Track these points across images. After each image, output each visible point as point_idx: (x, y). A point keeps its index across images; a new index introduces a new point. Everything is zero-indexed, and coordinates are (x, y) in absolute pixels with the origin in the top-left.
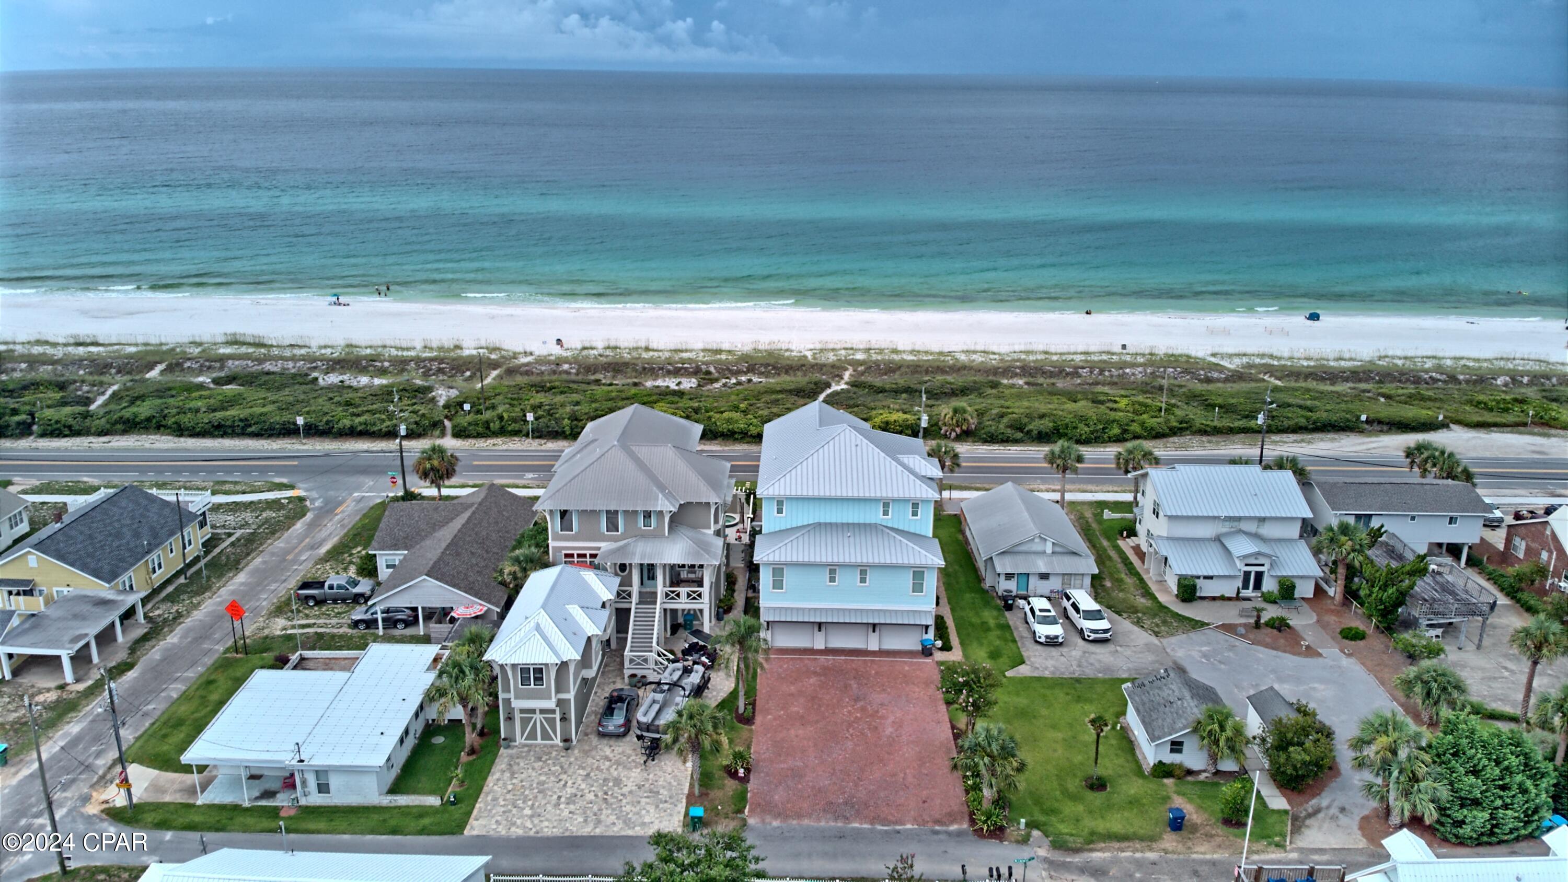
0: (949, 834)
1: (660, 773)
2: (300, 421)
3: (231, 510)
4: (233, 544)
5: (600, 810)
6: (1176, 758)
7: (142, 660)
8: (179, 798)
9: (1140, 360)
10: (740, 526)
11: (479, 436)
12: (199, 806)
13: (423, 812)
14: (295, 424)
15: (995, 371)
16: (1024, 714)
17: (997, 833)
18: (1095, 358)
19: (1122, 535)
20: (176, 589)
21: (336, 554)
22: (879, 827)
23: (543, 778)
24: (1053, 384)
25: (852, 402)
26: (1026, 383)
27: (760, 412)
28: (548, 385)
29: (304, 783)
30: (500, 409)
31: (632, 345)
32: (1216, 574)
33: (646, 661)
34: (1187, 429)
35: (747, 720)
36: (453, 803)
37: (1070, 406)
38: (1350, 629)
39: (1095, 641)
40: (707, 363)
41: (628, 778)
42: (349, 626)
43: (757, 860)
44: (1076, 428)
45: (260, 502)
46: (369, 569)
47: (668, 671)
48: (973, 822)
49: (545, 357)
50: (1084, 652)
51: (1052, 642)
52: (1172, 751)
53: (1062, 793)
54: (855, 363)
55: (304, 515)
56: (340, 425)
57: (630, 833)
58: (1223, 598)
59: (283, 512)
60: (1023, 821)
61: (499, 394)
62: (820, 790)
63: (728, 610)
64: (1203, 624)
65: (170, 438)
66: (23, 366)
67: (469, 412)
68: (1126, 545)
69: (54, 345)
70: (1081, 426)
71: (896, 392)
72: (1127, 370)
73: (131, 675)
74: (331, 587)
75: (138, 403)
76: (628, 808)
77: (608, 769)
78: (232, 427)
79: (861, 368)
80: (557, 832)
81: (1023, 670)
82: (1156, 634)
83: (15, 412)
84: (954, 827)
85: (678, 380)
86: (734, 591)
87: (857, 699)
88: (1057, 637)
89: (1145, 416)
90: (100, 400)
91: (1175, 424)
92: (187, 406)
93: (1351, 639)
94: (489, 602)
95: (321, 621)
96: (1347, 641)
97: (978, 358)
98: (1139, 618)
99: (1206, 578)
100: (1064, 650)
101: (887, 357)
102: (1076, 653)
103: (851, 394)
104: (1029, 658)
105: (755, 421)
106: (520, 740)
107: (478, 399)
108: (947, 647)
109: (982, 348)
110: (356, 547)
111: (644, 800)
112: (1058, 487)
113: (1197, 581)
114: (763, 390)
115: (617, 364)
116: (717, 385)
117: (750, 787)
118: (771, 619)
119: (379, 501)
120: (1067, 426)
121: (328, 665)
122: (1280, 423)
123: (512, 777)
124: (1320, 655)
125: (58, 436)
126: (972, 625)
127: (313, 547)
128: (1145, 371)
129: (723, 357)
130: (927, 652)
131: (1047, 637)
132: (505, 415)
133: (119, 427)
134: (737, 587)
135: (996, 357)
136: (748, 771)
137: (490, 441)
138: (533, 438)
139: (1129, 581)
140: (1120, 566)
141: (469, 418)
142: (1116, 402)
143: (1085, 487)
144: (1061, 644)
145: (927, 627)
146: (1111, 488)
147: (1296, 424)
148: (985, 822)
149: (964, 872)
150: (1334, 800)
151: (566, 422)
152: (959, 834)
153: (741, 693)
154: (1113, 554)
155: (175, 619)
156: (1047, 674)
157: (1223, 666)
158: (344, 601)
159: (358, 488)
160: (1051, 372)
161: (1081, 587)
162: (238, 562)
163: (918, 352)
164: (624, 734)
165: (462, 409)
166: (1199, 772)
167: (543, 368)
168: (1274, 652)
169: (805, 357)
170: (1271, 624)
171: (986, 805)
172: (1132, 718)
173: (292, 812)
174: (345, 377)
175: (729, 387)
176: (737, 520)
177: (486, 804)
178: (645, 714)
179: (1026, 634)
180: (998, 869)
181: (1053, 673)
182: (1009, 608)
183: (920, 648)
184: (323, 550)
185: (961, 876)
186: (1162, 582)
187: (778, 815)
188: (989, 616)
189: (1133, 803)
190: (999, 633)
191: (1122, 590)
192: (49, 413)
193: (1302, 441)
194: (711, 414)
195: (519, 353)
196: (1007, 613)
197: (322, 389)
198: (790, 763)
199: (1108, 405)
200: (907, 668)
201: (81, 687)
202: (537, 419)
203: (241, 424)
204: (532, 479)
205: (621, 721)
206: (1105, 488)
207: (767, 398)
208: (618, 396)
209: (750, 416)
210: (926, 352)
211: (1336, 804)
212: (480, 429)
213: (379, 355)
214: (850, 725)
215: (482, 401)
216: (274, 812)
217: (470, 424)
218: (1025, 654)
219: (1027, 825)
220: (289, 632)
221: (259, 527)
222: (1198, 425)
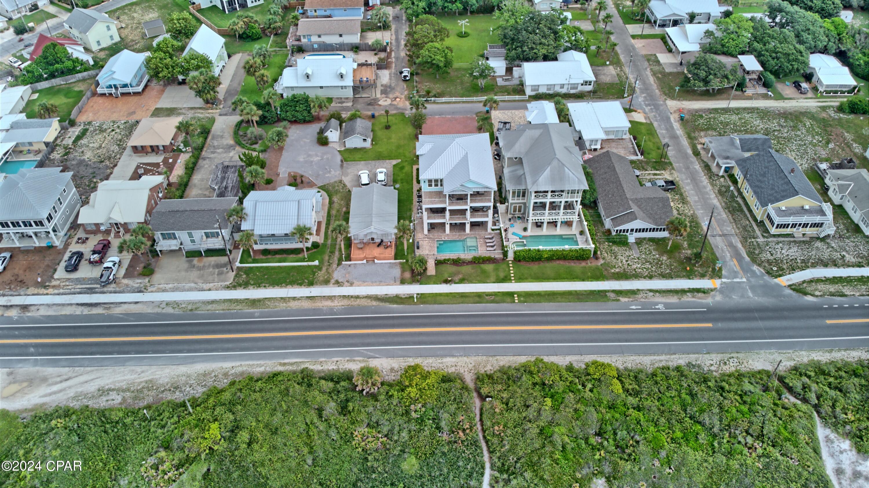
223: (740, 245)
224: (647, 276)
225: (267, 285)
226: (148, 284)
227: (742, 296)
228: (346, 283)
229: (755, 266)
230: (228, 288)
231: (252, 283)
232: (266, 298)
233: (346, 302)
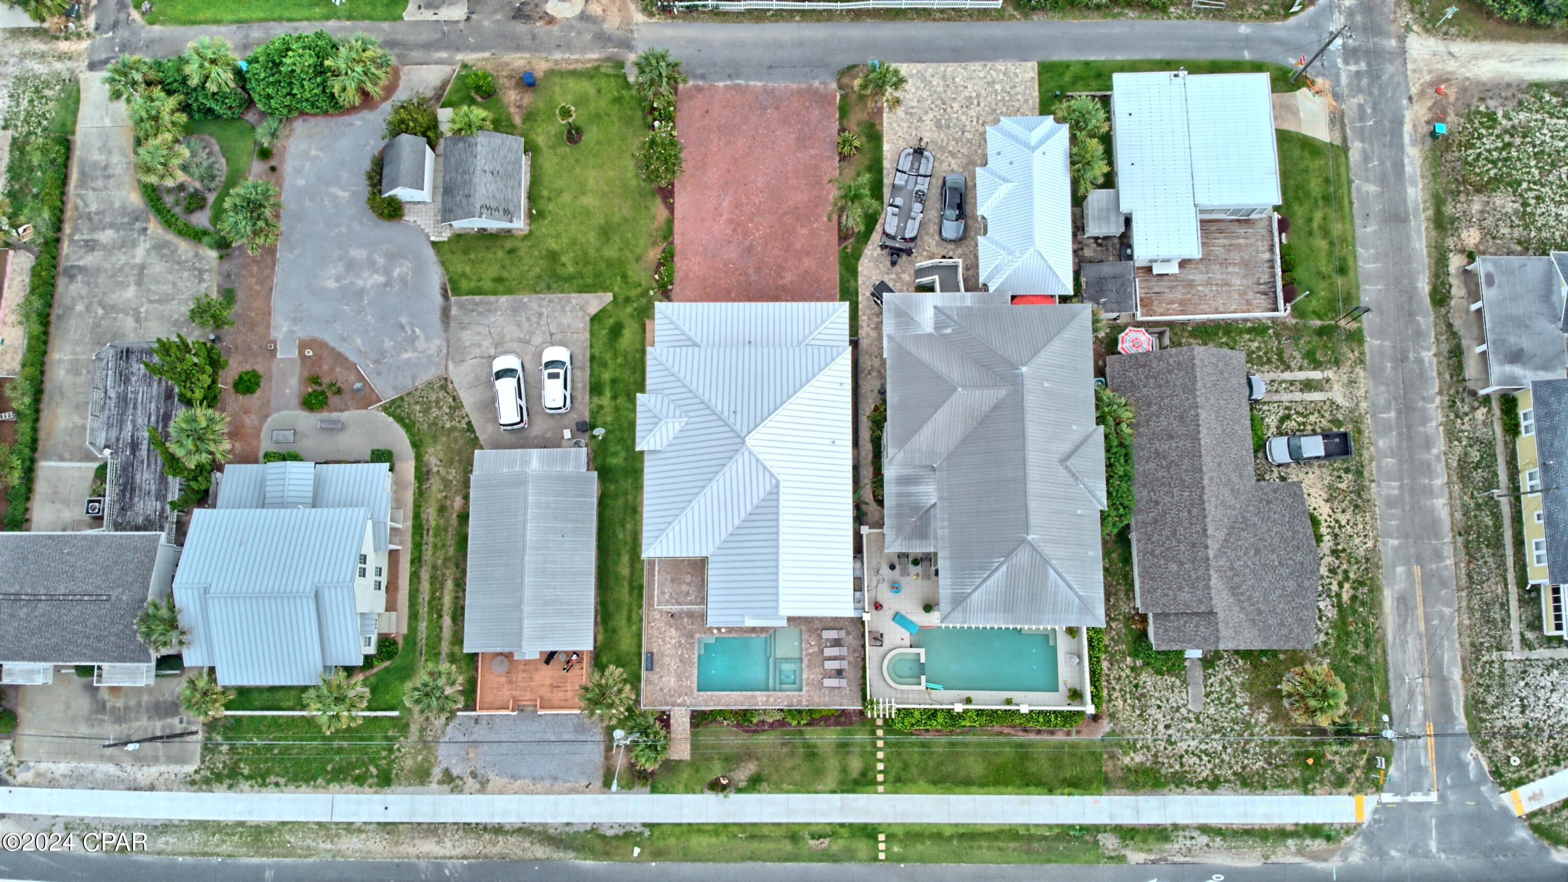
1: (907, 137)
5: (945, 91)
22: (742, 82)
41: (931, 130)
62: (784, 123)
76: (926, 95)
77: (949, 140)
80: (971, 66)
187: (815, 92)
223: (1456, 675)
224: (1205, 780)
225: (282, 781)
226: (13, 760)
227: (1413, 852)
228: (470, 781)
229: (1473, 750)
230: (192, 783)
231: (246, 772)
232: (284, 823)
233: (470, 846)
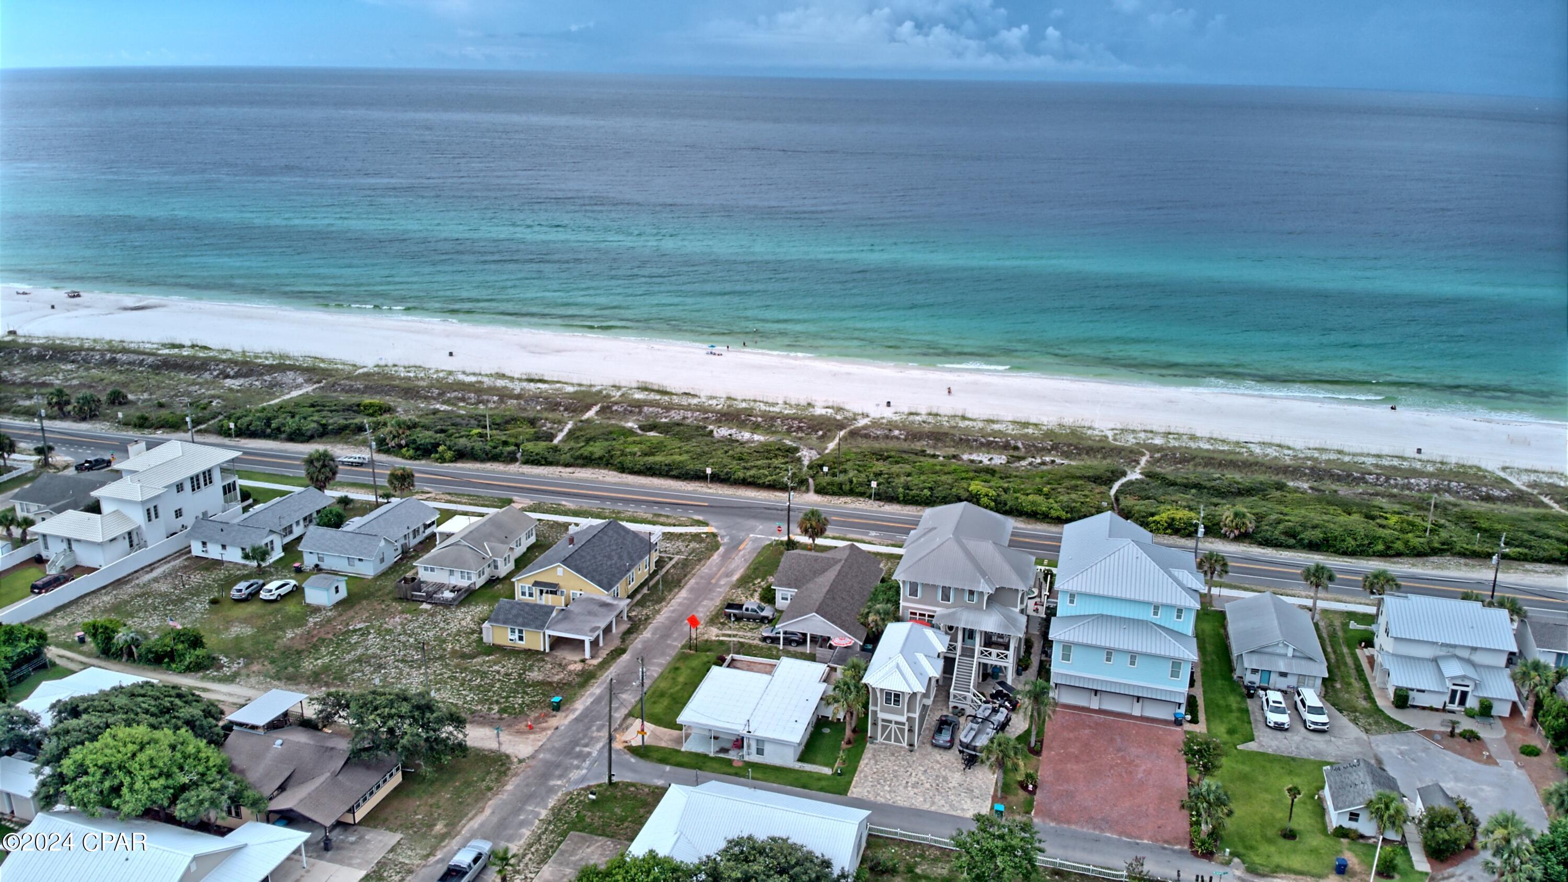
0: (1174, 851)
1: (975, 778)
2: (709, 471)
3: (668, 539)
4: (673, 566)
5: (934, 795)
6: (1353, 825)
7: (631, 647)
8: (671, 745)
9: (1430, 468)
10: (1038, 600)
11: (834, 494)
12: (683, 752)
13: (821, 777)
14: (704, 472)
15: (1285, 470)
16: (1245, 778)
17: (1208, 855)
18: (1386, 462)
19: (1360, 645)
20: (643, 597)
21: (744, 582)
22: (1125, 839)
23: (896, 768)
24: (1336, 491)
25: (1143, 494)
26: (1311, 488)
27: (1061, 498)
28: (886, 454)
29: (749, 746)
30: (851, 474)
31: (950, 412)
32: (1427, 688)
33: (965, 698)
34: (1448, 550)
35: (1037, 752)
36: (839, 775)
37: (1343, 518)
38: (1528, 746)
39: (1314, 731)
40: (1015, 437)
41: (953, 778)
42: (760, 640)
43: (1040, 841)
44: (1344, 541)
45: (686, 534)
46: (769, 597)
47: (982, 709)
48: (1192, 845)
49: (879, 420)
50: (1304, 738)
51: (1279, 727)
52: (1350, 819)
53: (1262, 837)
54: (1154, 449)
55: (718, 549)
56: (736, 476)
57: (954, 813)
58: (1432, 709)
59: (703, 545)
60: (1228, 850)
61: (849, 460)
62: (1085, 808)
63: (1026, 668)
64: (1408, 728)
65: (615, 473)
66: (496, 398)
67: (827, 473)
68: (1362, 654)
69: (512, 379)
70: (1349, 539)
71: (1187, 487)
72: (1412, 481)
73: (625, 657)
74: (747, 609)
75: (592, 443)
76: (952, 797)
77: (939, 770)
78: (660, 469)
79: (1157, 455)
80: (907, 804)
81: (1252, 746)
82: (1367, 731)
83: (505, 443)
84: (1177, 847)
85: (991, 456)
86: (1030, 653)
87: (1119, 750)
88: (1283, 724)
89: (1410, 535)
90: (560, 437)
91: (1436, 545)
92: (628, 450)
93: (1527, 755)
94: (855, 637)
95: (740, 633)
96: (1523, 756)
97: (1272, 452)
98: (1356, 717)
99: (1418, 691)
100: (1288, 734)
101: (1184, 445)
102: (1297, 738)
103: (1144, 485)
104: (1258, 737)
105: (1055, 505)
106: (880, 739)
107: (834, 463)
108: (1194, 721)
109: (1278, 442)
110: (756, 579)
111: (963, 794)
112: (1312, 594)
113: (1410, 693)
114: (1065, 474)
115: (938, 433)
116: (1024, 463)
117: (1036, 797)
118: (1059, 682)
119: (768, 542)
120: (1336, 538)
121: (750, 667)
122: (1536, 553)
123: (876, 764)
124: (1497, 764)
125: (536, 464)
126: (1218, 706)
127: (728, 575)
128: (1430, 482)
129: (1030, 431)
130: (1178, 722)
131: (1275, 723)
132: (854, 479)
133: (580, 461)
134: (1033, 651)
135: (1290, 452)
136: (1035, 787)
137: (843, 499)
138: (875, 500)
139: (1357, 685)
140: (1353, 672)
141: (828, 479)
142: (1386, 518)
143: (1340, 597)
144: (1287, 730)
145: (1180, 704)
146: (1363, 601)
147: (1551, 556)
148: (1200, 847)
149: (1179, 875)
150: (1466, 871)
151: (901, 490)
152: (1181, 852)
153: (1034, 733)
154: (1349, 660)
155: (646, 619)
156: (1270, 751)
157: (1413, 763)
158: (754, 620)
159: (752, 530)
160: (1339, 475)
161: (1313, 687)
162: (680, 581)
163: (1215, 440)
164: (950, 748)
165: (822, 470)
166: (1370, 838)
167: (879, 433)
168: (1460, 758)
169: (1106, 437)
170: (1463, 735)
171: (1203, 836)
172: (1327, 793)
173: (740, 764)
174: (733, 431)
175: (1035, 467)
176: (1036, 594)
177: (860, 779)
178: (965, 737)
179: (1260, 718)
180: (1202, 877)
181: (1275, 751)
182: (1251, 696)
183: (1173, 719)
184: (735, 577)
185: (1176, 877)
186: (1384, 689)
187: (1054, 820)
188: (1233, 701)
189: (1314, 851)
190: (1239, 714)
191: (1347, 692)
192: (529, 446)
193: (1553, 572)
194: (1018, 495)
195: (858, 415)
196: (1248, 701)
197: (719, 441)
198: (1066, 786)
199: (1378, 521)
200: (1160, 732)
201: (595, 662)
202: (878, 485)
203: (666, 469)
204: (875, 536)
205: (948, 738)
206: (1359, 600)
207: (1067, 483)
208: (941, 470)
209: (1051, 501)
210: (1223, 441)
211: (1469, 874)
212: (835, 489)
213: (752, 409)
214: (1112, 767)
215: (836, 463)
216: (730, 762)
217: (828, 484)
218: (1256, 734)
219: (1231, 853)
220: (721, 638)
221: (690, 555)
222: (1458, 548)
